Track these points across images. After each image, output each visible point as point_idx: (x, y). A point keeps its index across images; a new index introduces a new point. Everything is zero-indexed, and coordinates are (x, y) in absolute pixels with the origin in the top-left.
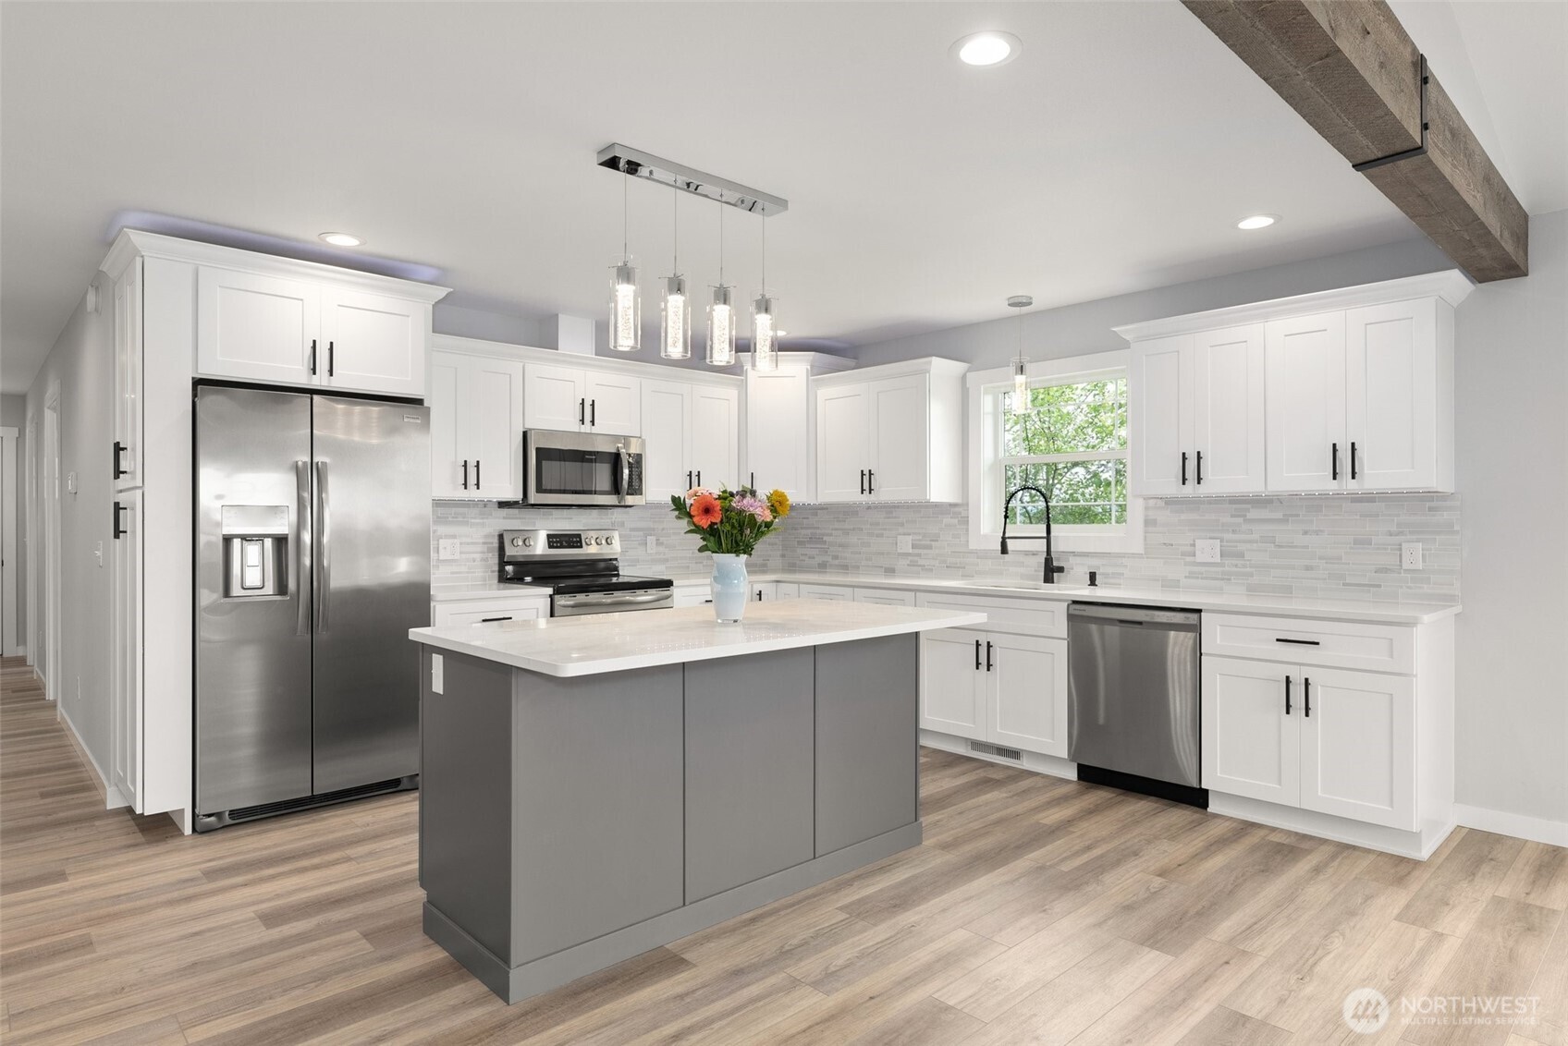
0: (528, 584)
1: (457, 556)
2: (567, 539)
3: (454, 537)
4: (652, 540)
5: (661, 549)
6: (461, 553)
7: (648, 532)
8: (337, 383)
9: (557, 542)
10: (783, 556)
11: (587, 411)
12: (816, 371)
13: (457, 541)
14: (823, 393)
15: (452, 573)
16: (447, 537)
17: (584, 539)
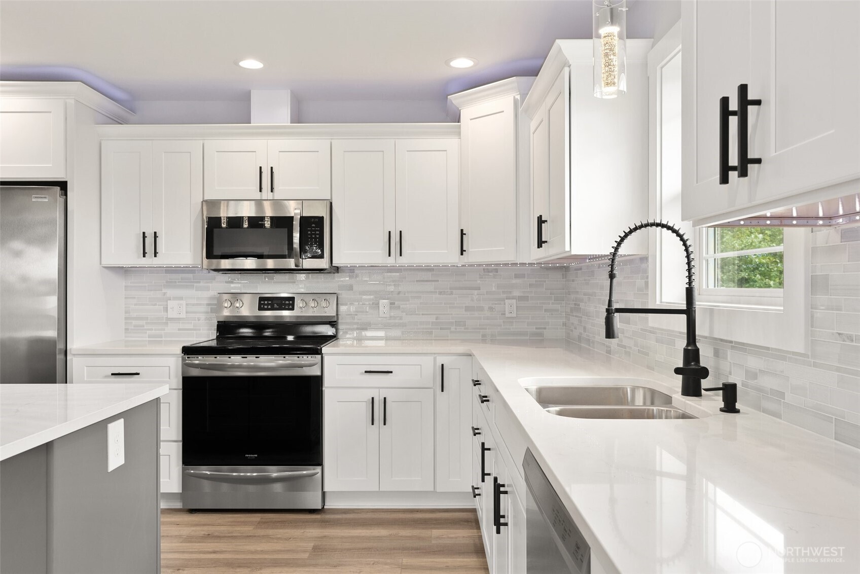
1: (183, 315)
2: (279, 302)
3: (181, 298)
6: (186, 313)
9: (268, 304)
11: (265, 178)
13: (184, 302)
15: (179, 330)
16: (175, 298)
17: (298, 303)
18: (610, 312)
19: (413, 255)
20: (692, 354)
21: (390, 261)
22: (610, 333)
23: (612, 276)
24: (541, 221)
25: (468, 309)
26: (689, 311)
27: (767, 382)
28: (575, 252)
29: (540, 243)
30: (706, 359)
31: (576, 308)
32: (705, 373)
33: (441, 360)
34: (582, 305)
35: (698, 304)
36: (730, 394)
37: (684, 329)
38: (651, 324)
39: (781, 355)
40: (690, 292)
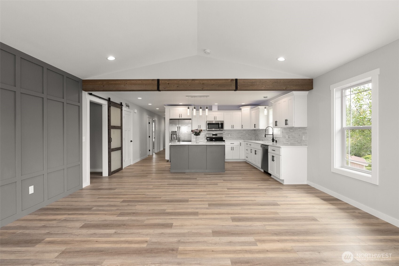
0: (214, 141)
4: (229, 135)
5: (231, 136)
7: (229, 134)
8: (182, 118)
9: (214, 135)
10: (255, 138)
11: (215, 118)
12: (251, 108)
14: (253, 112)
17: (218, 135)
18: (265, 135)
19: (235, 128)
20: (273, 138)
21: (232, 129)
22: (265, 137)
23: (265, 131)
24: (255, 125)
25: (241, 136)
26: (273, 135)
27: (279, 140)
28: (260, 129)
29: (255, 127)
30: (274, 139)
31: (257, 135)
32: (274, 140)
33: (240, 142)
34: (258, 135)
35: (273, 134)
36: (276, 141)
37: (272, 136)
38: (269, 136)
39: (280, 138)
40: (273, 133)
